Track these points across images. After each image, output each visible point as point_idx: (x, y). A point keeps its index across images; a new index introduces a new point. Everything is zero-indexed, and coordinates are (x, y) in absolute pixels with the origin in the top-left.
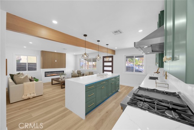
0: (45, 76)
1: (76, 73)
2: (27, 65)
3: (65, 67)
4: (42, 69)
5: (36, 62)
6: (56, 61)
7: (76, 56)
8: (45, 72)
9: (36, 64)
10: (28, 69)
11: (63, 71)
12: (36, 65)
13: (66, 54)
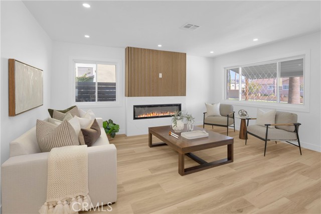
0: (135, 118)
1: (219, 114)
2: (96, 86)
3: (184, 94)
4: (126, 98)
5: (114, 81)
6: (160, 75)
7: (212, 60)
8: (135, 106)
9: (114, 84)
10: (99, 97)
11: (179, 106)
12: (115, 88)
13: (187, 56)
